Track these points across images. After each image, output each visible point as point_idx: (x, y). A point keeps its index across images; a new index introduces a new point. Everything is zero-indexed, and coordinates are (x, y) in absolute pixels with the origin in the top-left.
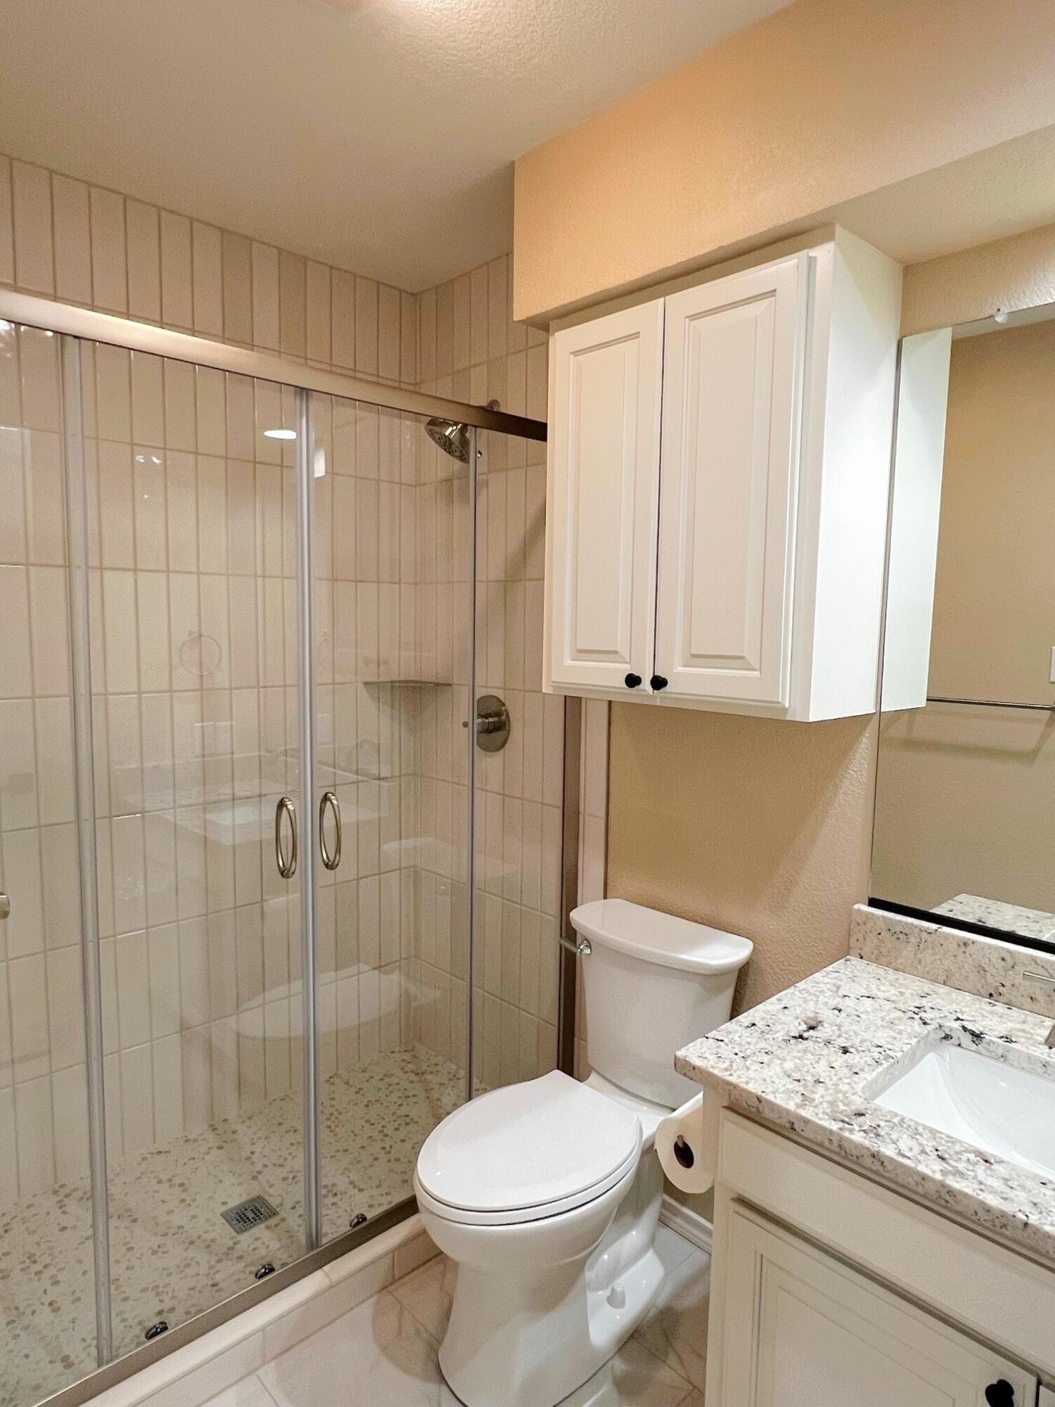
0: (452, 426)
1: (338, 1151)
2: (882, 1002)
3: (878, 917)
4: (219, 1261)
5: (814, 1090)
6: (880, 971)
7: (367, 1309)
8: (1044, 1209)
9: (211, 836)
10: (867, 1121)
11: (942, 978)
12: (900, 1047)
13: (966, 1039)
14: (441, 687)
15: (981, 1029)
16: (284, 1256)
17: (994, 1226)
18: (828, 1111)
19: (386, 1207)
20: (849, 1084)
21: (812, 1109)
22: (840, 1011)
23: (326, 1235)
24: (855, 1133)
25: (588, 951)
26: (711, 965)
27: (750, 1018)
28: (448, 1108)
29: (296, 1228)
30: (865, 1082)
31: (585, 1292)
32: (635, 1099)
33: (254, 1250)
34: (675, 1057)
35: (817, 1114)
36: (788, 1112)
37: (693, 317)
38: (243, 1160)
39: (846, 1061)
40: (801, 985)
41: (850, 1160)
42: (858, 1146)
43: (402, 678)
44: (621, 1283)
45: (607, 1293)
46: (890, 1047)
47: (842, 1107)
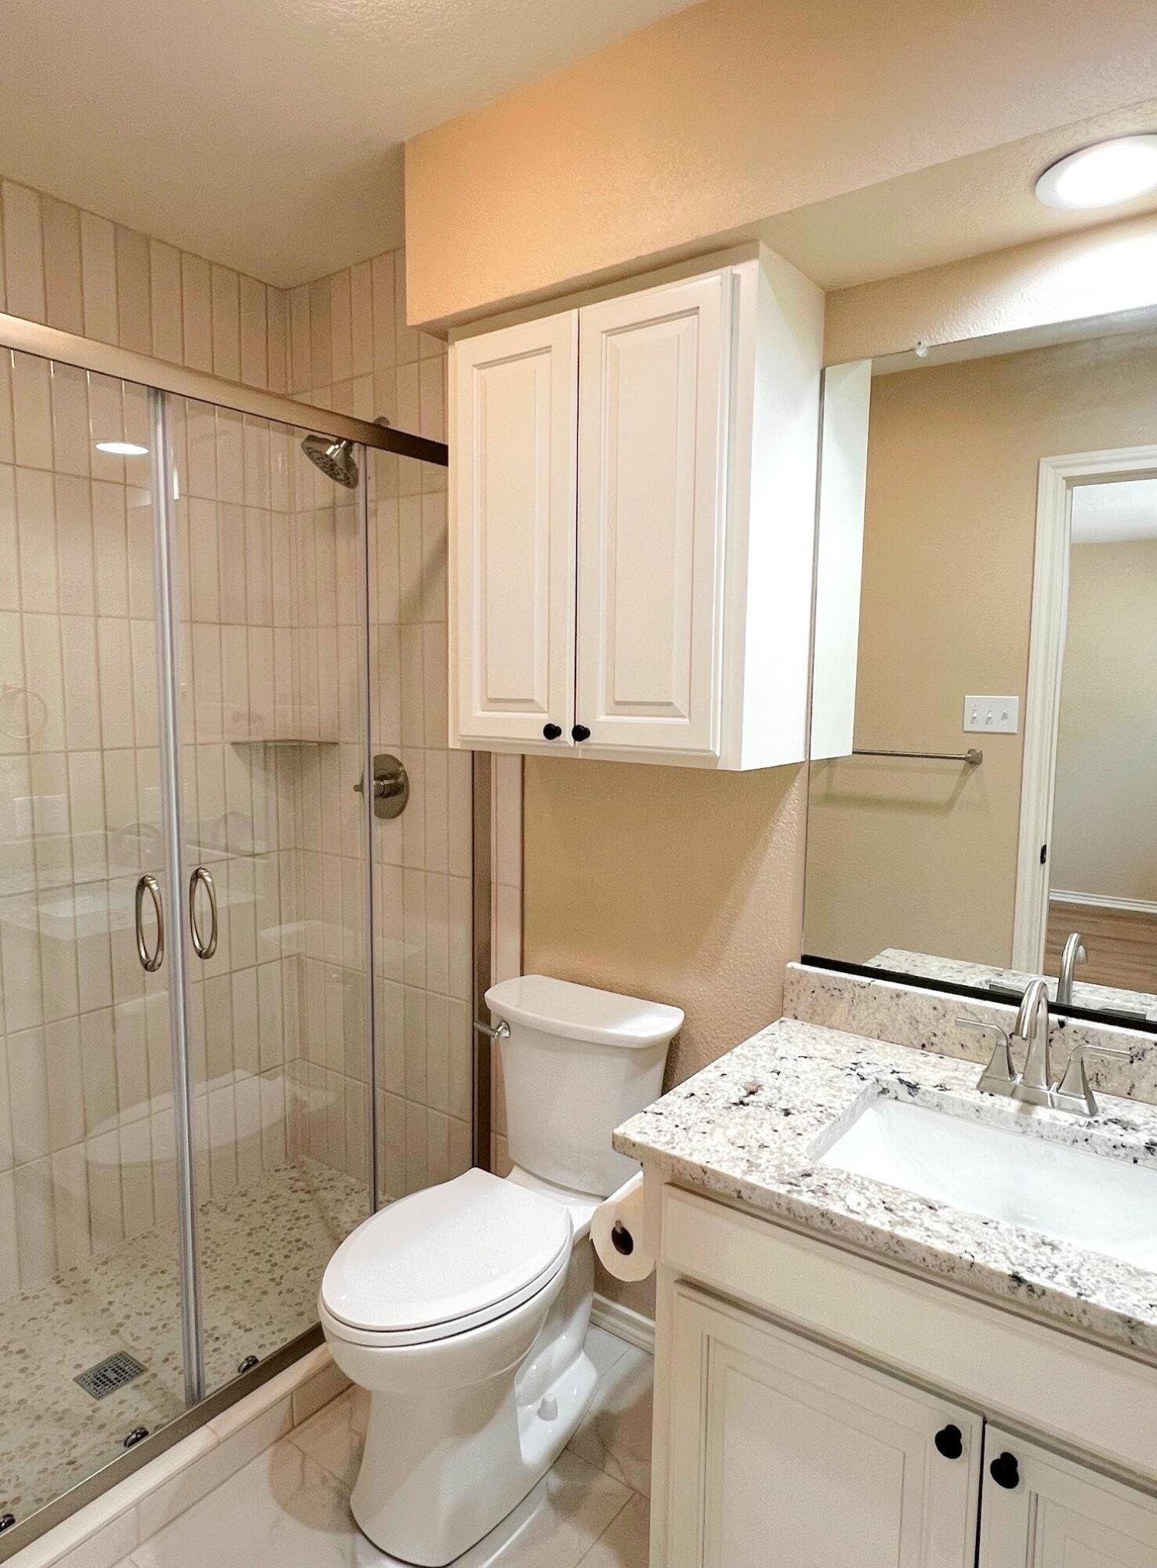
0: (334, 444)
1: (218, 1289)
2: (818, 1061)
3: (812, 974)
4: (75, 1435)
5: (760, 1155)
6: (815, 1030)
7: (263, 1463)
8: (987, 1248)
9: (44, 931)
10: (814, 1181)
11: (875, 1033)
12: (838, 1107)
13: (903, 1091)
14: (326, 746)
15: (917, 1080)
16: (156, 1417)
17: (942, 1270)
18: (775, 1174)
19: (279, 1346)
20: (793, 1145)
21: (759, 1174)
22: (778, 1073)
23: (209, 1386)
24: (804, 1194)
25: (507, 1034)
26: (640, 1038)
27: (687, 1088)
28: (347, 1226)
29: (170, 1384)
30: (809, 1142)
31: (515, 1408)
32: (562, 1191)
33: (118, 1416)
34: (613, 1134)
35: (764, 1179)
36: (734, 1180)
37: (611, 332)
38: (99, 1313)
39: (789, 1123)
40: (738, 1050)
41: (800, 1224)
42: (805, 1207)
43: (278, 737)
44: (552, 1393)
45: (537, 1405)
46: (831, 1105)
47: (788, 1170)
